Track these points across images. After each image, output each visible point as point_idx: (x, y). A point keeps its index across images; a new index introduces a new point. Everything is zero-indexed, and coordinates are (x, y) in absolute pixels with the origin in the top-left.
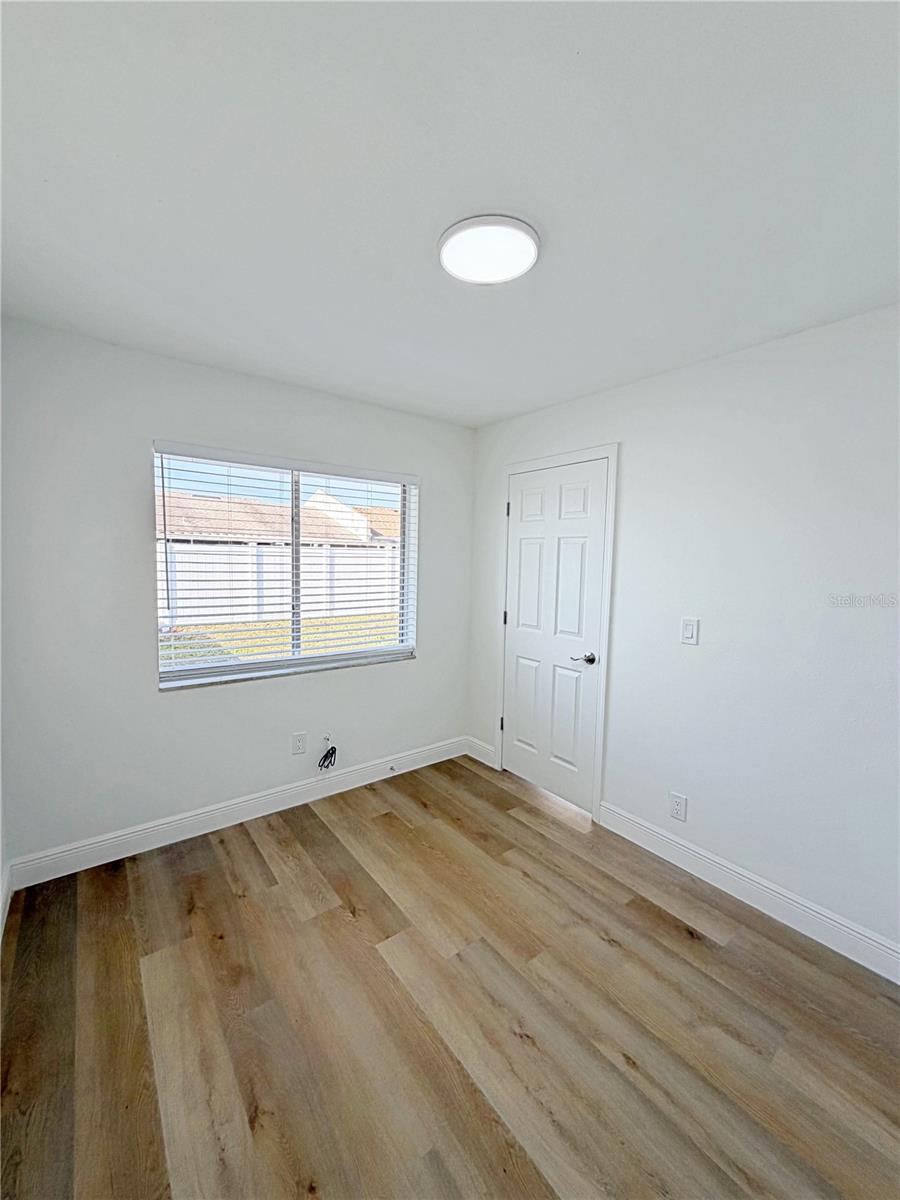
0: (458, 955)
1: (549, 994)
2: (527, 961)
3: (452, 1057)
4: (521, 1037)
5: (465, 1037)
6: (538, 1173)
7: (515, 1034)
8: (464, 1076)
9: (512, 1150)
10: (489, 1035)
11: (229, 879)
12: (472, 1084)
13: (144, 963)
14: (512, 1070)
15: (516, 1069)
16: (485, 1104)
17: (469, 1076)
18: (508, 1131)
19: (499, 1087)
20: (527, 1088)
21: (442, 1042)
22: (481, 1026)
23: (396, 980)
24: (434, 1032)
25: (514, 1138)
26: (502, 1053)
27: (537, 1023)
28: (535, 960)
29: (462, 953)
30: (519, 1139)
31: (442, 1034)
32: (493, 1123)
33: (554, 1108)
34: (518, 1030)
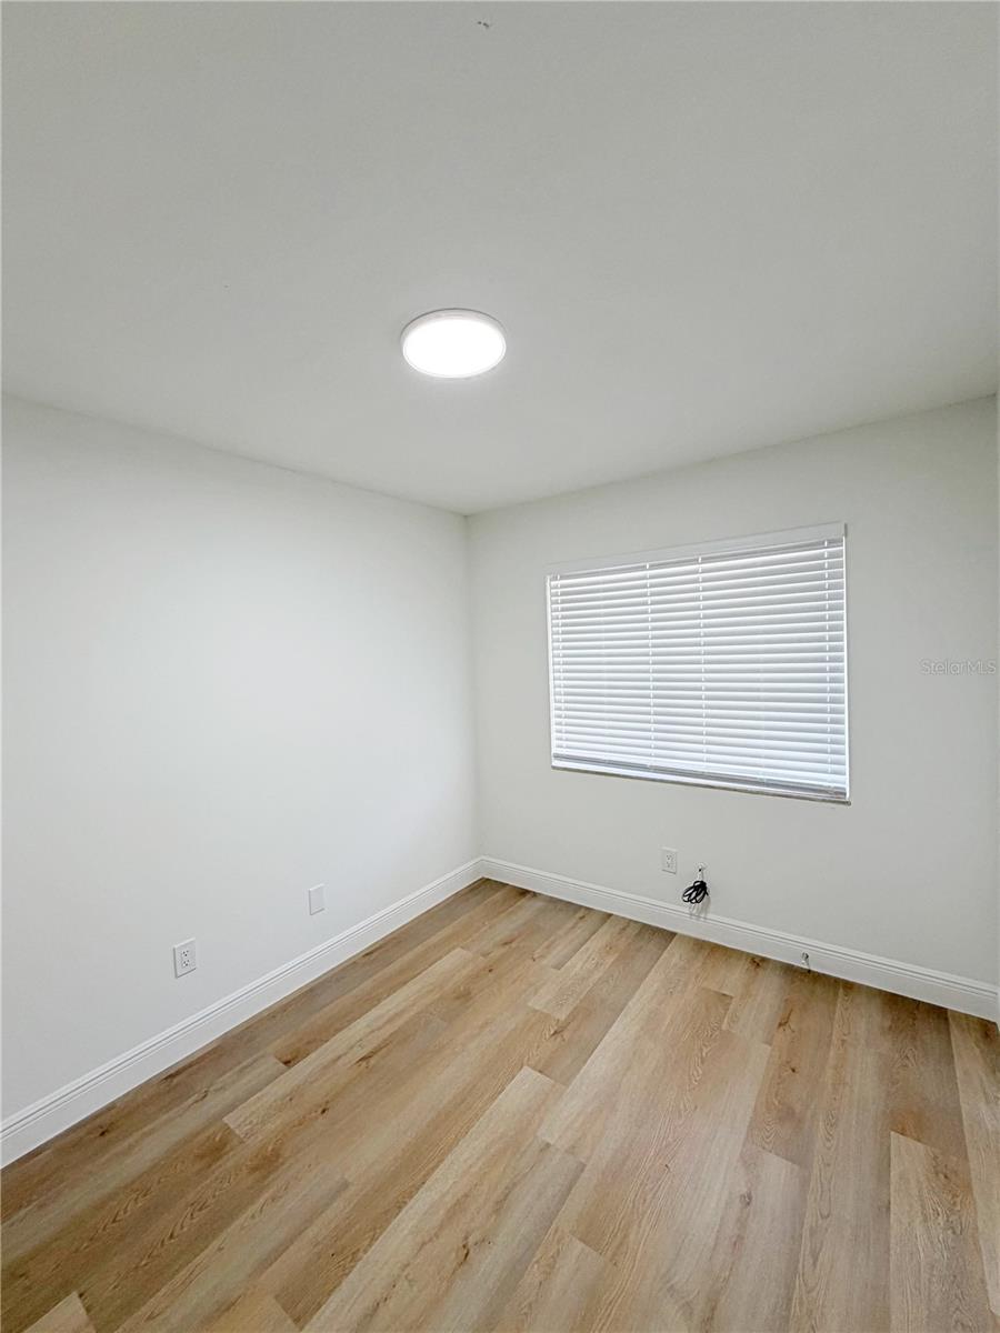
0: (548, 1145)
1: (533, 1275)
2: (573, 1233)
3: (428, 1174)
4: (464, 1246)
5: (451, 1182)
6: (332, 1291)
7: (466, 1238)
8: (411, 1192)
9: (349, 1260)
10: (458, 1207)
11: (546, 943)
12: (405, 1203)
13: (458, 950)
14: (424, 1244)
15: (427, 1247)
16: (388, 1222)
17: (411, 1197)
18: (365, 1252)
19: (406, 1232)
20: (408, 1265)
21: (441, 1161)
22: (466, 1196)
23: (493, 1098)
24: (450, 1150)
25: (360, 1259)
26: (441, 1227)
27: (490, 1264)
28: (580, 1245)
29: (552, 1149)
30: (359, 1264)
31: (450, 1157)
32: (372, 1233)
33: (391, 1303)
34: (471, 1240)
